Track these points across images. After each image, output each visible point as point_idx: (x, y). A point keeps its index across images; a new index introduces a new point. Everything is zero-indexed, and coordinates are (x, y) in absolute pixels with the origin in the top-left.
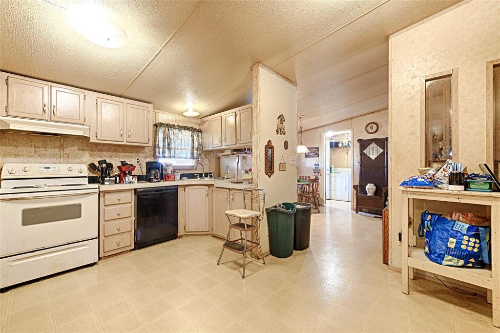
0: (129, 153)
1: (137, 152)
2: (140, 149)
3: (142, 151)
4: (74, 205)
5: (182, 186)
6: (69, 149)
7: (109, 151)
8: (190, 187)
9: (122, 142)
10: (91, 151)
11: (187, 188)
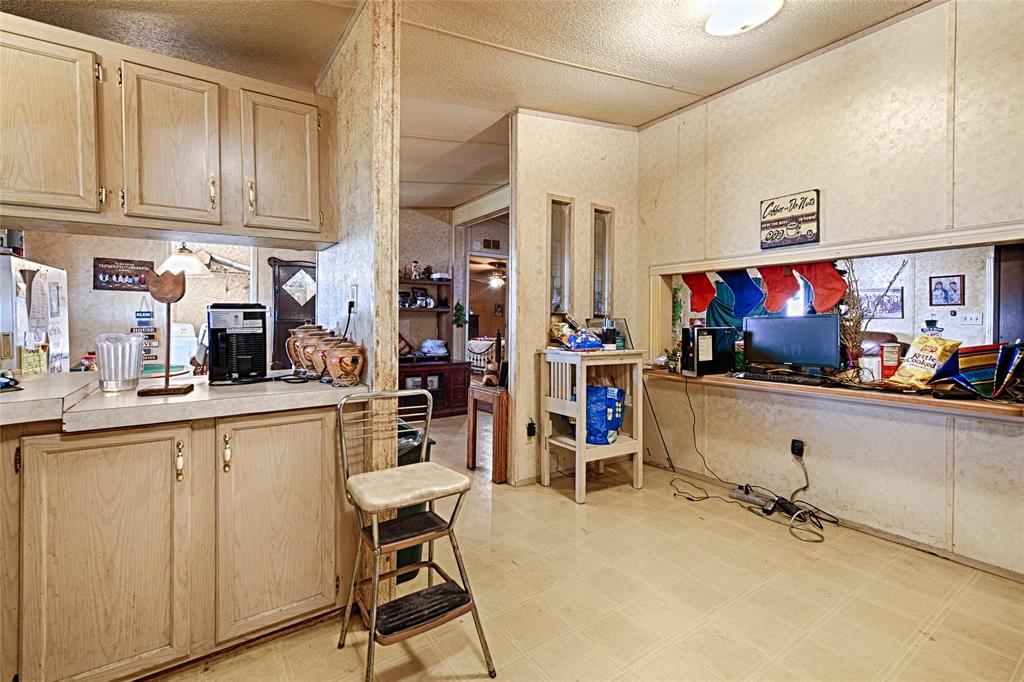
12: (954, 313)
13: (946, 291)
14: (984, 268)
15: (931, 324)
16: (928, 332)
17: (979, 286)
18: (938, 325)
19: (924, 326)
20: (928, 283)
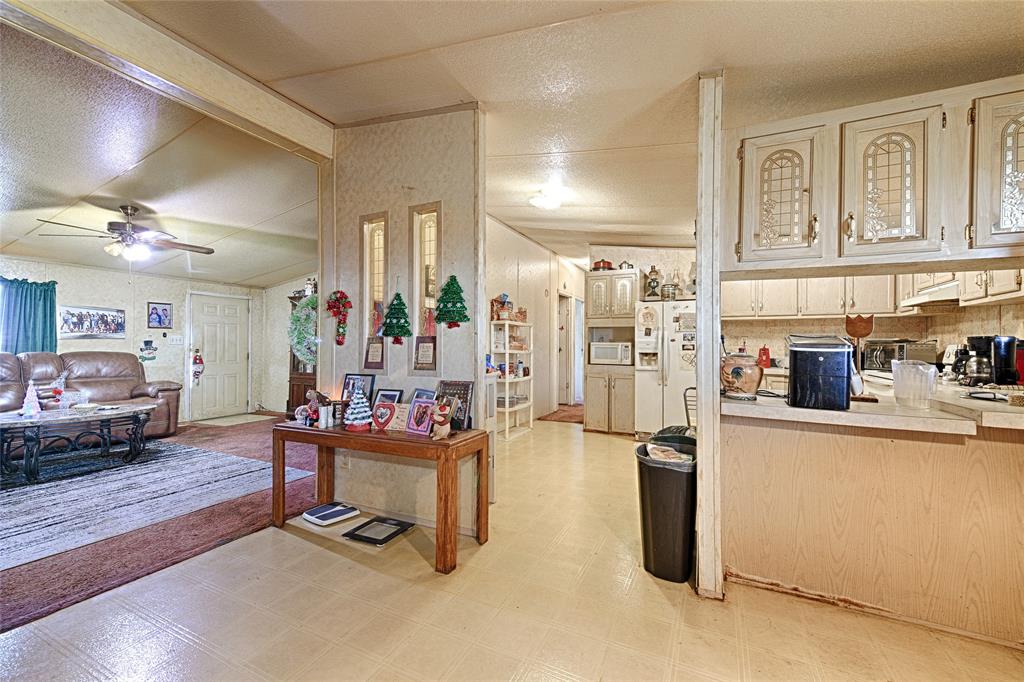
12: (165, 335)
13: (159, 316)
14: (184, 300)
15: (148, 343)
16: (146, 352)
17: (181, 314)
18: (154, 345)
19: (143, 346)
20: (146, 307)
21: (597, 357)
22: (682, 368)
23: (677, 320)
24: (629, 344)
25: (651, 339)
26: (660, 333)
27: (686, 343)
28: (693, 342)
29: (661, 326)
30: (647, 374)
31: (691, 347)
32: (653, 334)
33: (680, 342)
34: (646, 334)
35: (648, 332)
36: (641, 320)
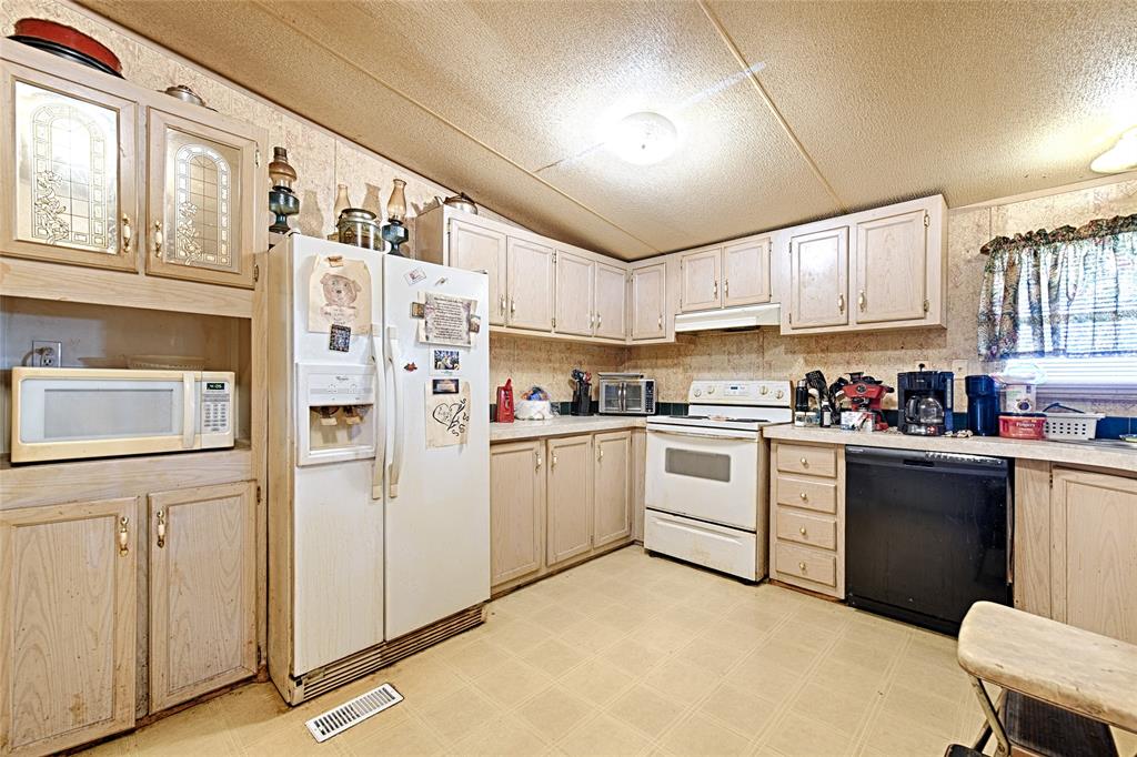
0: (896, 349)
1: (921, 347)
2: (931, 336)
3: (940, 341)
4: (718, 455)
5: (1037, 464)
6: (771, 352)
7: (845, 350)
8: (1073, 475)
9: (847, 324)
10: (808, 353)
11: (1061, 477)
21: (53, 429)
22: (431, 443)
23: (420, 311)
24: (228, 377)
25: (353, 359)
26: (378, 341)
27: (441, 374)
28: (455, 374)
29: (376, 322)
30: (336, 472)
31: (452, 387)
32: (358, 345)
33: (428, 372)
34: (333, 346)
35: (339, 339)
36: (318, 296)
